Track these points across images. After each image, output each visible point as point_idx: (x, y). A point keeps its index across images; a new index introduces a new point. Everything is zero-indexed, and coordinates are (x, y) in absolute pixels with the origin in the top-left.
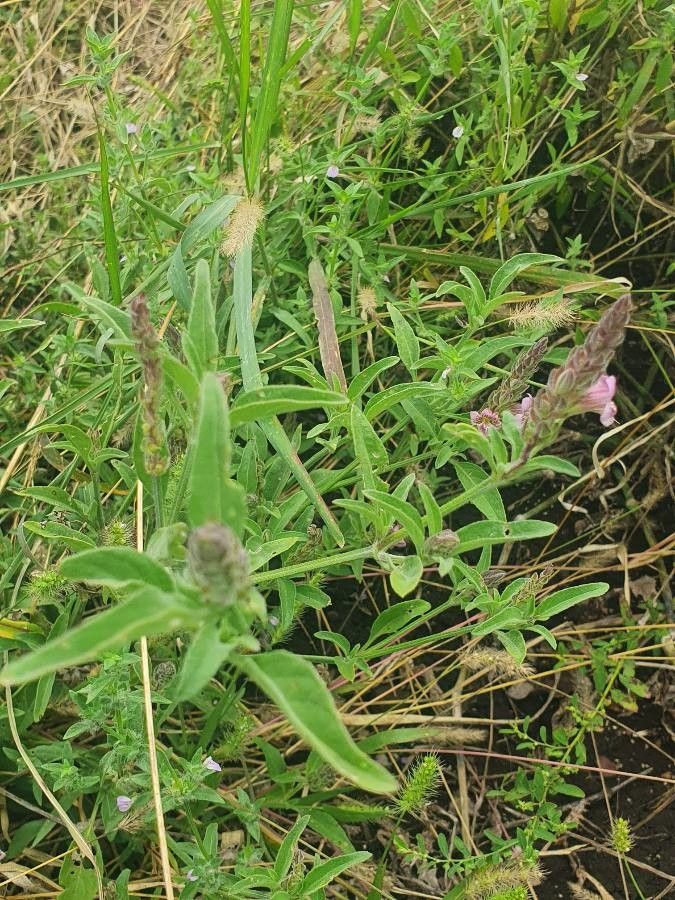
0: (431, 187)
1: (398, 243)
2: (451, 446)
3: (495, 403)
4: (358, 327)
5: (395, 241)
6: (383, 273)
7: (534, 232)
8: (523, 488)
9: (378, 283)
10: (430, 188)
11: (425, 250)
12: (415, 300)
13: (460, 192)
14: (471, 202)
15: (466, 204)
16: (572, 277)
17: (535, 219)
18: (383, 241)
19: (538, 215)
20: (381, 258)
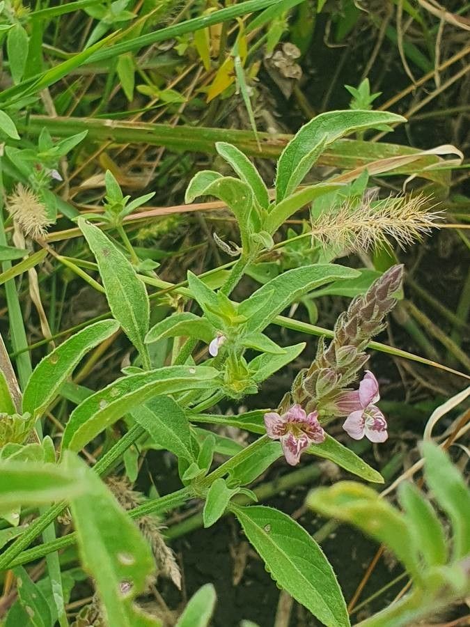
0: (108, 16)
1: (59, 113)
2: (225, 477)
3: (307, 393)
4: (14, 262)
5: (53, 109)
6: (49, 164)
7: (279, 82)
8: (292, 497)
9: (41, 183)
10: (107, 19)
11: (108, 123)
12: (117, 208)
13: (154, 23)
14: (169, 41)
15: (162, 42)
16: (362, 150)
17: (280, 61)
18: (34, 112)
19: (284, 54)
20: (45, 138)
